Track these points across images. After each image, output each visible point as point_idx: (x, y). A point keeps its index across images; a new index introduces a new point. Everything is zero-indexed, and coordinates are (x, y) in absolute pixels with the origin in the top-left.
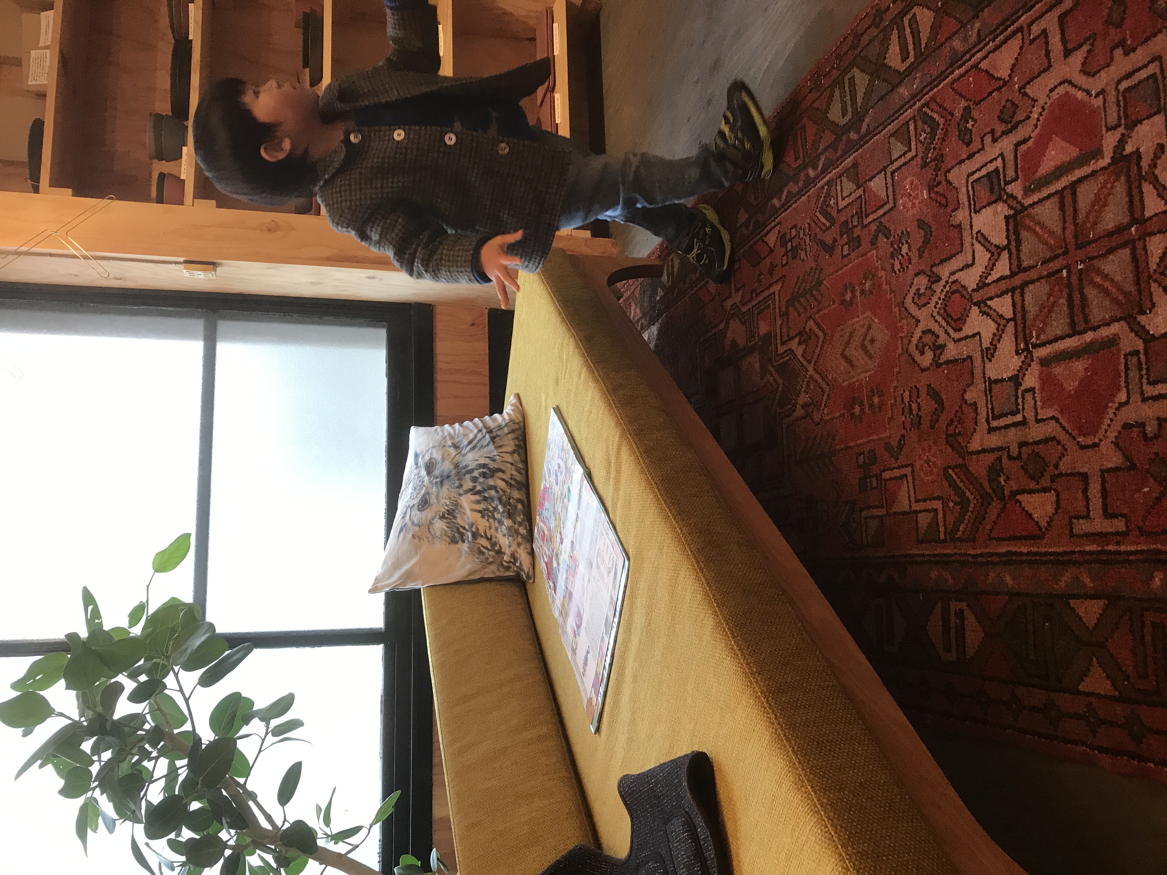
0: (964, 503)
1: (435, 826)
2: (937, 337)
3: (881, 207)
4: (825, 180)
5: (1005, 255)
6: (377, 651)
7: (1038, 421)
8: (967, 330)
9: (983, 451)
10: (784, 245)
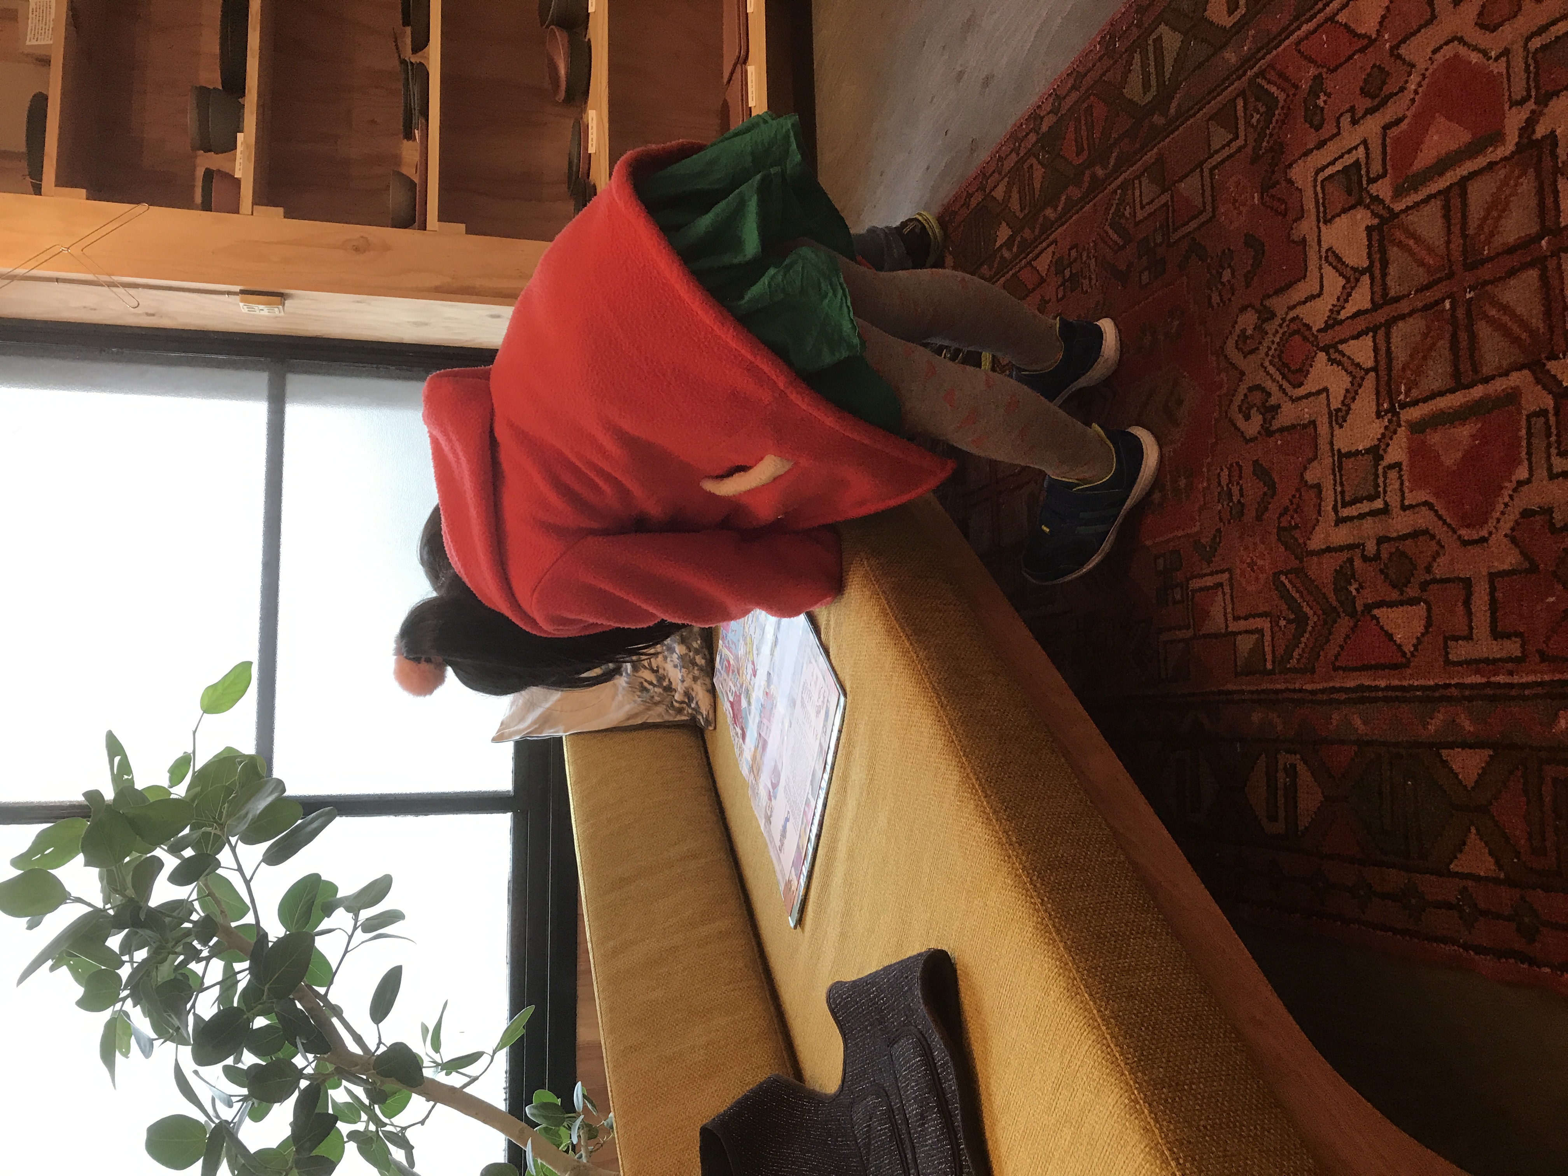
0: (1301, 621)
1: (580, 1054)
2: (1269, 395)
3: (1194, 217)
4: (1118, 182)
5: (1366, 280)
6: (503, 822)
7: (1404, 508)
8: (1310, 385)
9: (1329, 549)
10: (1059, 272)
